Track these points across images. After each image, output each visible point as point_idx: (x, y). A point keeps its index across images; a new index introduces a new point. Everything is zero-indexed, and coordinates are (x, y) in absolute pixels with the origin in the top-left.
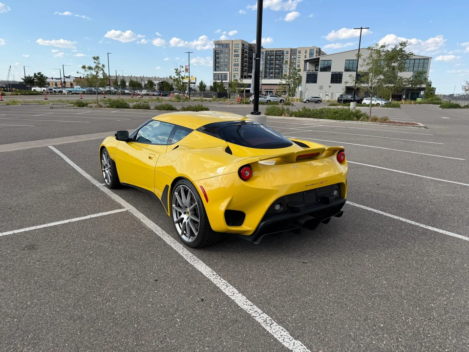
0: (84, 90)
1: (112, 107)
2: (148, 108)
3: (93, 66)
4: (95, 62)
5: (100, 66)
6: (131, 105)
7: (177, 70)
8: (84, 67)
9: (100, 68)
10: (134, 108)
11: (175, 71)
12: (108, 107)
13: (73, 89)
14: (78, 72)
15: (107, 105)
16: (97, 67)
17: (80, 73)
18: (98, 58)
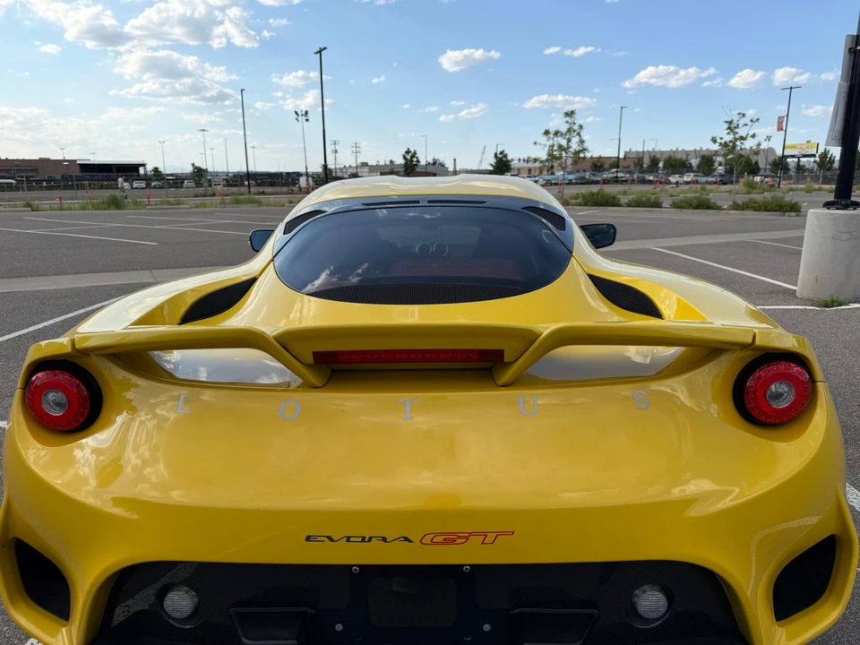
0: (571, 177)
1: (586, 205)
2: (657, 205)
3: (564, 129)
4: (567, 122)
5: (576, 127)
6: (624, 200)
7: (731, 122)
8: (547, 133)
9: (574, 131)
10: (629, 205)
11: (726, 126)
12: (580, 205)
13: (553, 177)
14: (535, 143)
15: (578, 201)
16: (569, 130)
17: (540, 144)
18: (573, 113)
